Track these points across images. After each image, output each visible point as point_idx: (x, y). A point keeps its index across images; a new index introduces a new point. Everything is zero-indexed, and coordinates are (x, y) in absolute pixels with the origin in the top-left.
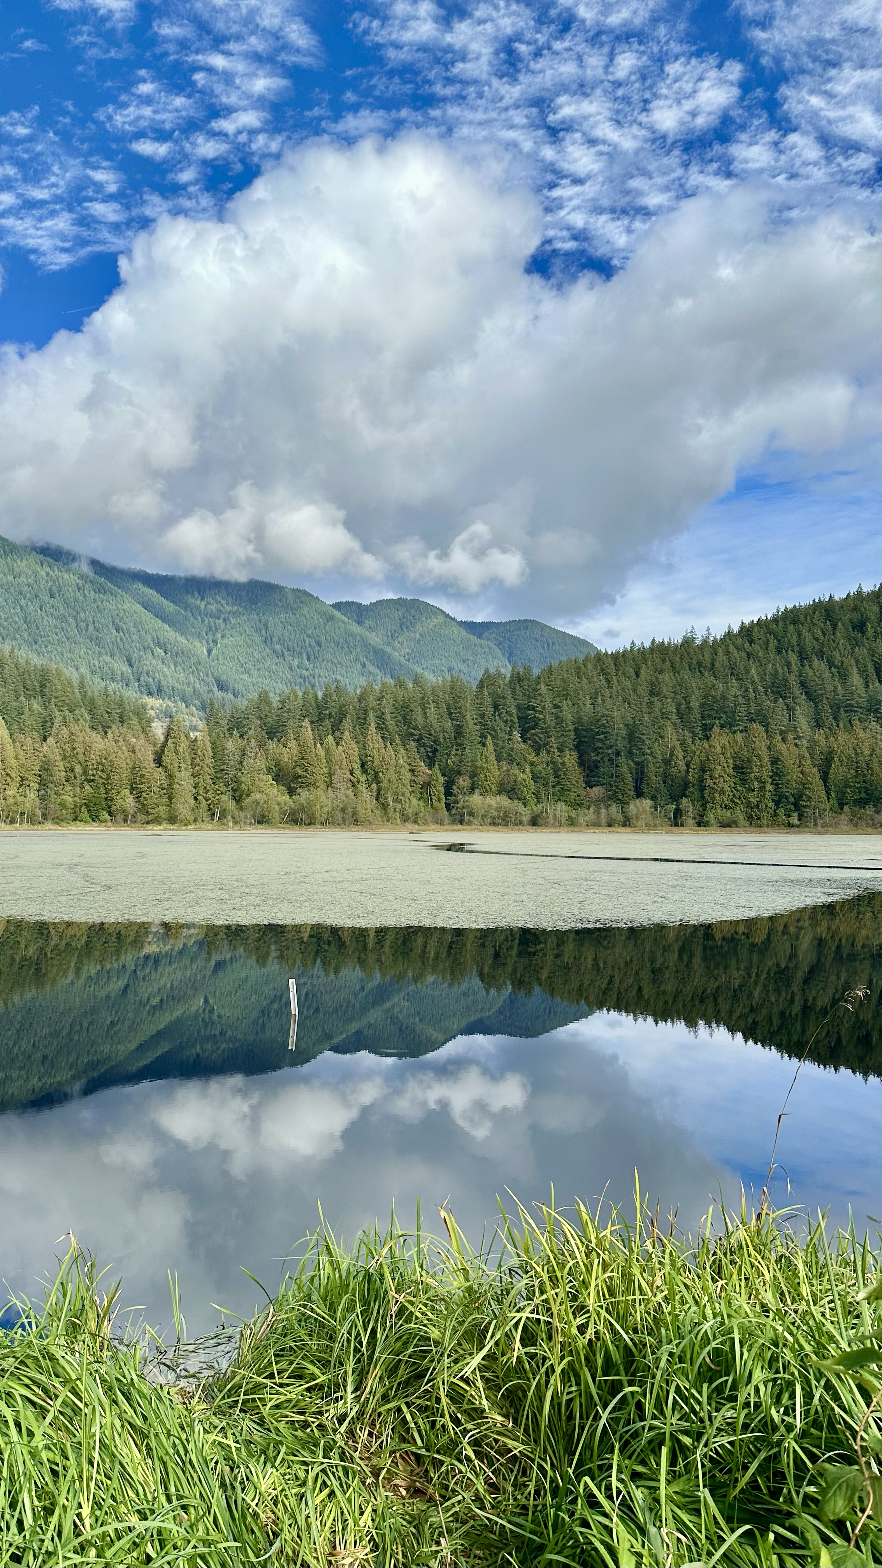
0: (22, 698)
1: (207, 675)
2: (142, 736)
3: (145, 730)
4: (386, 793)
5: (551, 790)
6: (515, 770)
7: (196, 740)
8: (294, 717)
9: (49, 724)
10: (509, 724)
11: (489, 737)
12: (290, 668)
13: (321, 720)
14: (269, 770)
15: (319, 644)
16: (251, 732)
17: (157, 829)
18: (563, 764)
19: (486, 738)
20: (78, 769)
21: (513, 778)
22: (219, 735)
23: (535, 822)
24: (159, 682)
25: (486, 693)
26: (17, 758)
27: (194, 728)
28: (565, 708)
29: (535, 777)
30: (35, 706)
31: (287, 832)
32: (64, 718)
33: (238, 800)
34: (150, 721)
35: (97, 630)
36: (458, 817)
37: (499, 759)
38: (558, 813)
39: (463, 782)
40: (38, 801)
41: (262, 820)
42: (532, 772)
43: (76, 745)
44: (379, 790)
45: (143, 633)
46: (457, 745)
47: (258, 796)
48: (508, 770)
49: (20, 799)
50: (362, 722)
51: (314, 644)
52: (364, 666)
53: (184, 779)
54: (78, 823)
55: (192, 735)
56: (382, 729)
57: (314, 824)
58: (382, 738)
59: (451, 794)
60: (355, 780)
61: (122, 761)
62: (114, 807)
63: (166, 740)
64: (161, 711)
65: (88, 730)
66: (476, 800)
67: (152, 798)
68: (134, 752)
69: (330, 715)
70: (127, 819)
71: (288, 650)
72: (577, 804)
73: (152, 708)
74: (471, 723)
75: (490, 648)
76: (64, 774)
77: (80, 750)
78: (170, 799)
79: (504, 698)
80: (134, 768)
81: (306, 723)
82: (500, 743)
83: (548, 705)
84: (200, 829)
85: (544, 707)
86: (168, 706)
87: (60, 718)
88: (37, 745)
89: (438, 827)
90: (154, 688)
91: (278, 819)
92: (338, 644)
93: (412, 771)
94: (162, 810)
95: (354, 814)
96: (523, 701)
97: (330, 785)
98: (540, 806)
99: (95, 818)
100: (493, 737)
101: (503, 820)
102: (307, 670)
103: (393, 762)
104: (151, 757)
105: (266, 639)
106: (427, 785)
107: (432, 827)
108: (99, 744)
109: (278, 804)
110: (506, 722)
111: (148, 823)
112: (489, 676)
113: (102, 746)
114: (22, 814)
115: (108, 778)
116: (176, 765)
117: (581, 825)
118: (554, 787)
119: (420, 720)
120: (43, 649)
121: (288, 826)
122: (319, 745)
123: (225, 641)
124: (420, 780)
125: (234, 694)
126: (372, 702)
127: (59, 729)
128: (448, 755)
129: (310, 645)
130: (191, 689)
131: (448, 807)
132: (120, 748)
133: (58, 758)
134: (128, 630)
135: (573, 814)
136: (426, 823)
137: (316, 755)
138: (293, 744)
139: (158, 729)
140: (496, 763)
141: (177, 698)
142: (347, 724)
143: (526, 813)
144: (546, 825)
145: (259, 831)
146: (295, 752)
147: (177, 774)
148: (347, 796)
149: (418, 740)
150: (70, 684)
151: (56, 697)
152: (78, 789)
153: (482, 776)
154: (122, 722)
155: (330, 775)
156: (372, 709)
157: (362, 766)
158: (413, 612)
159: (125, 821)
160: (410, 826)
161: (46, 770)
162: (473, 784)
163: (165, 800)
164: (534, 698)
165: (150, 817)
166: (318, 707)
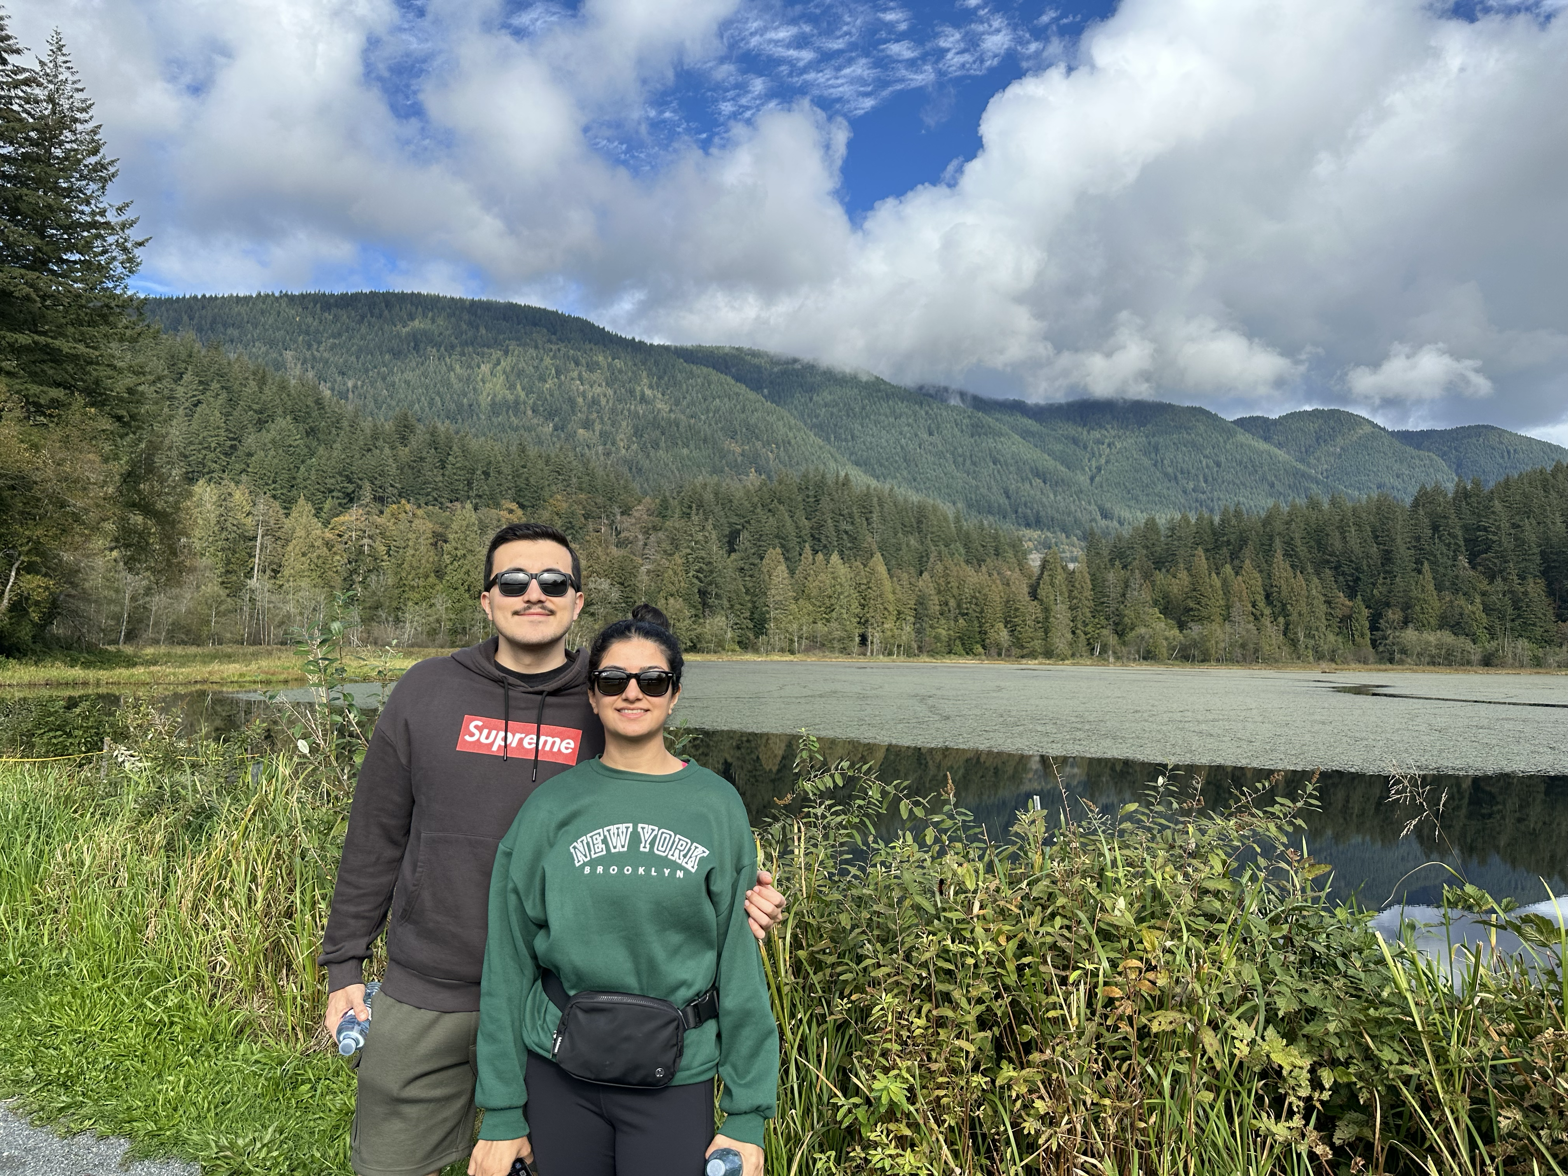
0: (900, 535)
1: (1090, 503)
2: (1017, 570)
3: (1022, 565)
4: (1296, 627)
5: (1508, 625)
6: (1461, 601)
7: (1074, 572)
8: (1186, 545)
9: (925, 559)
10: (1453, 547)
11: (1426, 564)
12: (1185, 492)
13: (1217, 547)
14: (1156, 603)
15: (1218, 465)
16: (1136, 563)
17: (1032, 663)
18: (1526, 593)
19: (1422, 564)
20: (952, 603)
21: (1457, 611)
22: (1099, 567)
23: (1488, 662)
24: (1038, 512)
25: (1422, 512)
26: (894, 593)
27: (1074, 560)
28: (1528, 527)
29: (1487, 609)
30: (912, 542)
31: (1177, 669)
32: (940, 553)
33: (1120, 633)
34: (1025, 553)
35: (974, 464)
36: (1387, 655)
37: (1439, 588)
38: (1519, 651)
39: (1393, 615)
40: (913, 635)
41: (1148, 656)
42: (1483, 603)
43: (950, 579)
44: (1287, 624)
45: (1021, 464)
46: (1386, 572)
47: (1143, 630)
48: (1451, 601)
49: (896, 632)
50: (1267, 550)
51: (1212, 464)
52: (1272, 485)
53: (1061, 613)
54: (952, 656)
55: (1071, 566)
56: (1291, 556)
57: (1209, 661)
58: (1292, 566)
59: (1378, 629)
60: (1258, 613)
61: (996, 595)
62: (988, 641)
63: (1042, 573)
64: (1039, 543)
65: (963, 564)
66: (1410, 635)
67: (1028, 631)
68: (1008, 585)
69: (1228, 543)
70: (1000, 653)
71: (1182, 472)
72: (1546, 641)
73: (1030, 540)
74: (1402, 549)
75: (1431, 460)
76: (938, 608)
77: (954, 584)
78: (1046, 632)
79: (1445, 517)
80: (1008, 601)
81: (1200, 551)
82: (1441, 570)
83: (1505, 525)
84: (1078, 664)
85: (1499, 528)
86: (1046, 537)
87: (936, 554)
88: (912, 580)
89: (1358, 666)
90: (1032, 519)
91: (1166, 655)
92: (1241, 463)
93: (1328, 602)
94: (1037, 644)
95: (1256, 651)
96: (1471, 521)
97: (1227, 618)
98: (1494, 643)
99: (969, 652)
100: (1431, 563)
101: (1445, 659)
102: (1204, 493)
103: (1304, 592)
104: (1025, 590)
105: (1156, 462)
106: (1346, 620)
107: (1354, 666)
108: (973, 577)
109: (1166, 639)
110: (1448, 545)
111: (1023, 657)
112: (1426, 493)
113: (976, 580)
114: (899, 646)
115: (982, 612)
116: (1052, 598)
117: (1550, 666)
118: (1513, 620)
119: (1338, 545)
120: (922, 486)
121: (1177, 662)
122: (1214, 575)
123: (1110, 466)
124: (1339, 613)
125: (1119, 522)
126: (1279, 526)
127: (935, 564)
128: (1374, 584)
129: (1208, 467)
130: (1071, 519)
131: (1374, 644)
132: (994, 582)
133: (933, 592)
134: (1005, 461)
135: (1540, 653)
136: (1345, 661)
137: (1211, 586)
138: (1183, 575)
139: (1035, 560)
140: (1435, 593)
141: (1057, 529)
142: (1248, 552)
143: (1475, 652)
144: (1503, 665)
145: (1144, 667)
146: (1186, 583)
147: (1053, 607)
148: (1248, 631)
149: (1336, 568)
150: (946, 519)
151: (932, 533)
152: (952, 623)
153: (1418, 608)
154: (997, 555)
155: (1228, 607)
156: (1279, 534)
157: (1268, 596)
158: (1332, 423)
159: (1000, 654)
160: (1324, 665)
161: (921, 604)
162: (1406, 618)
163: (1041, 634)
164: (1486, 517)
165: (1025, 651)
166: (1214, 534)
